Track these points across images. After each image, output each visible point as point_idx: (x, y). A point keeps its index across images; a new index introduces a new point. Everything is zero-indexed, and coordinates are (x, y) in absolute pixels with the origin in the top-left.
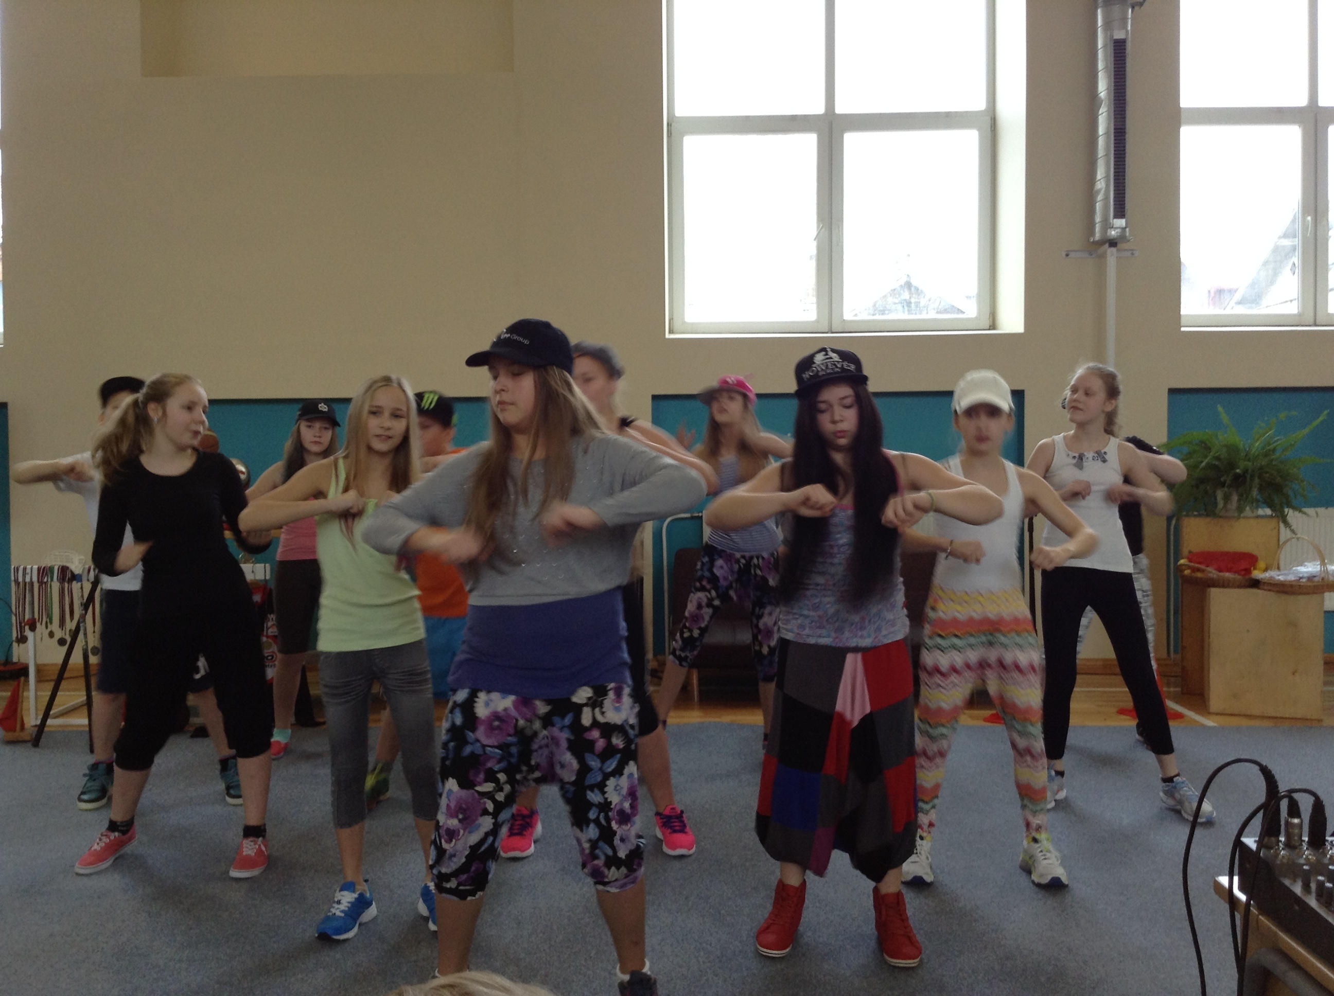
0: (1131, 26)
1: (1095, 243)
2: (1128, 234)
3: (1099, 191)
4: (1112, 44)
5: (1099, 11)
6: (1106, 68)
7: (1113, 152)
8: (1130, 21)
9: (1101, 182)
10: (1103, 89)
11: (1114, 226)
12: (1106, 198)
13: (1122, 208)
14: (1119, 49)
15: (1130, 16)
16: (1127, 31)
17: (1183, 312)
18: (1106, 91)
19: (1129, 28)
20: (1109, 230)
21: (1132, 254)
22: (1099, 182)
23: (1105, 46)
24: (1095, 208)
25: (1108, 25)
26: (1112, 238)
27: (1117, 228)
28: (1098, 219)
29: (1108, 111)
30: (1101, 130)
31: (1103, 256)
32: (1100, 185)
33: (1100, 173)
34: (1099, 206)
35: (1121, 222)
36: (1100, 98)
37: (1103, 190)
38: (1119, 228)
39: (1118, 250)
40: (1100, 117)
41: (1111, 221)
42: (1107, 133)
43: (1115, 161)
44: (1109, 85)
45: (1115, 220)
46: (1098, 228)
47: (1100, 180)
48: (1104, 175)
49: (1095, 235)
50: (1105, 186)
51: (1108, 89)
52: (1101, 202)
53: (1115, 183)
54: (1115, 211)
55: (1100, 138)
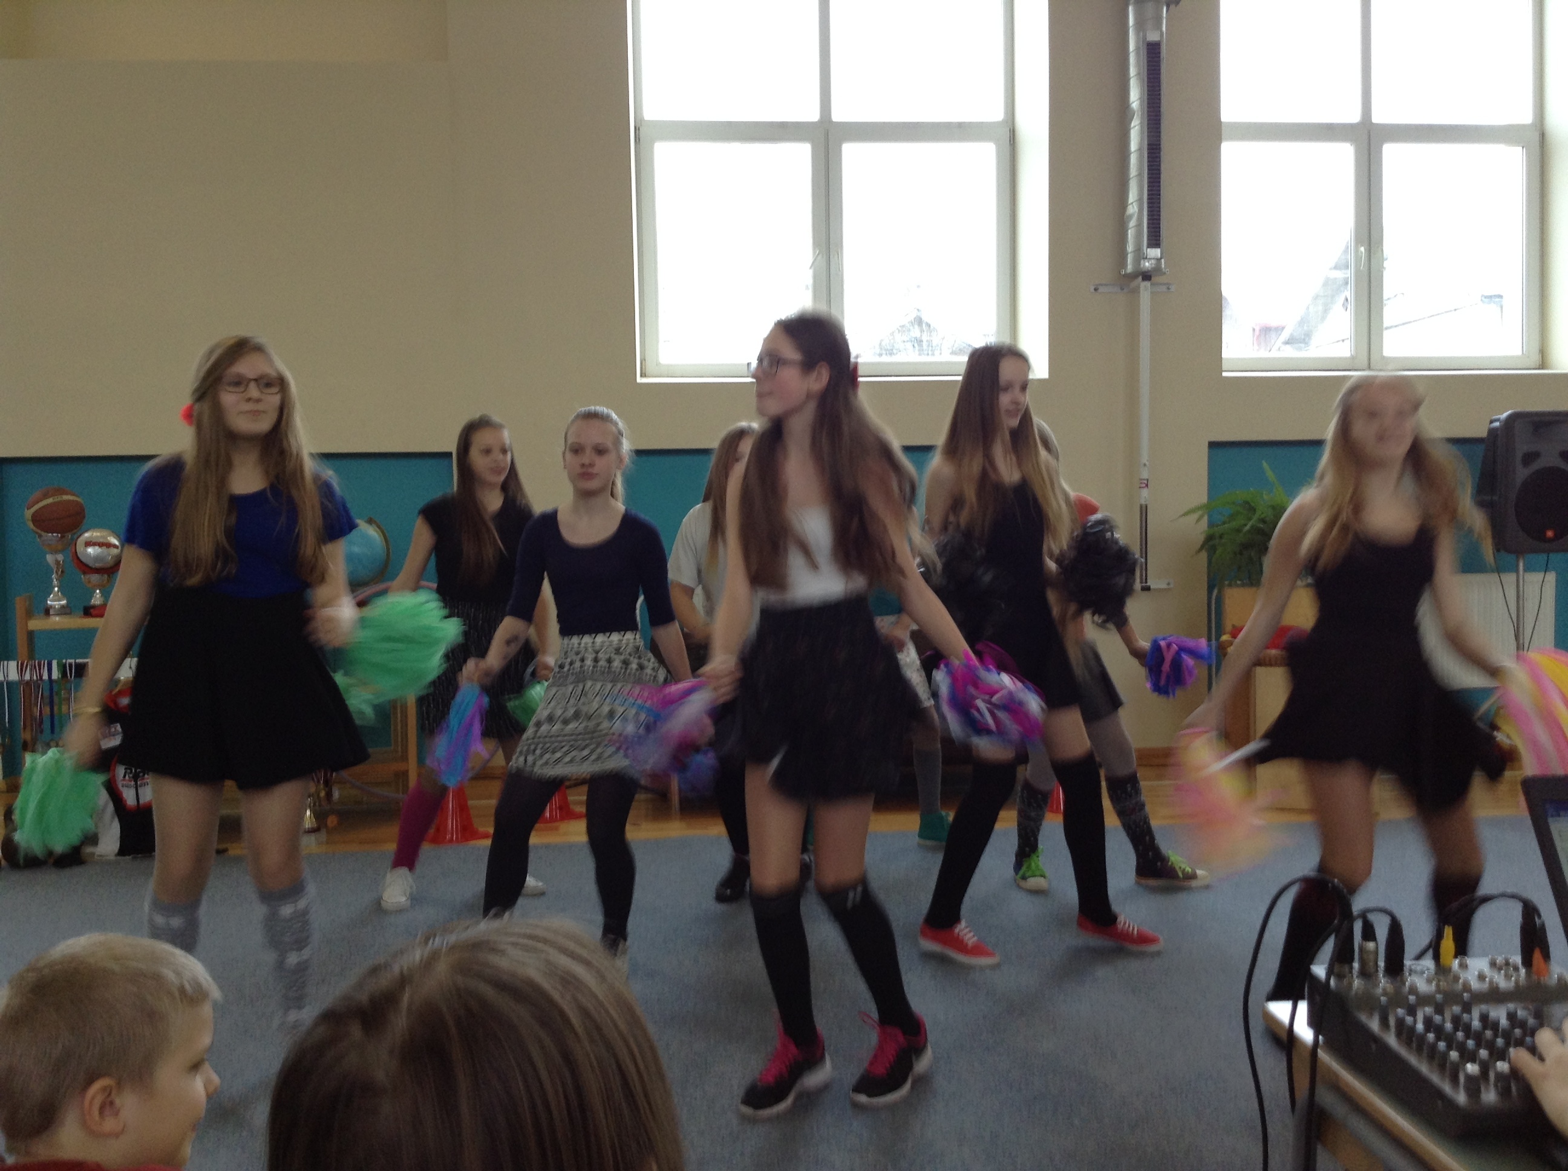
0: (1166, 30)
1: (1127, 276)
2: (1163, 266)
3: (1131, 217)
4: (1145, 46)
5: (1131, 9)
6: (1138, 74)
7: (1146, 173)
8: (1164, 21)
9: (1133, 207)
10: (1136, 99)
11: (1148, 257)
12: (1139, 225)
13: (1156, 236)
14: (1153, 52)
15: (1165, 16)
16: (1161, 31)
17: (1225, 354)
18: (1139, 101)
19: (1164, 29)
20: (1142, 261)
21: (1169, 289)
22: (1131, 206)
23: (1137, 49)
24: (1127, 234)
25: (1140, 25)
26: (1147, 270)
27: (1150, 259)
28: (1130, 248)
29: (1141, 124)
30: (1134, 145)
31: (1136, 291)
32: (1132, 209)
33: (1133, 196)
34: (1131, 233)
35: (1155, 253)
36: (1133, 108)
37: (1136, 216)
38: (1154, 259)
39: (1151, 284)
40: (1132, 131)
41: (1145, 251)
42: (1140, 150)
43: (1149, 182)
44: (1142, 94)
45: (1148, 250)
46: (1130, 259)
47: (1132, 203)
48: (1136, 198)
49: (1127, 266)
50: (1137, 211)
51: (1140, 99)
52: (1133, 229)
53: (1149, 207)
54: (1148, 240)
55: (1132, 155)
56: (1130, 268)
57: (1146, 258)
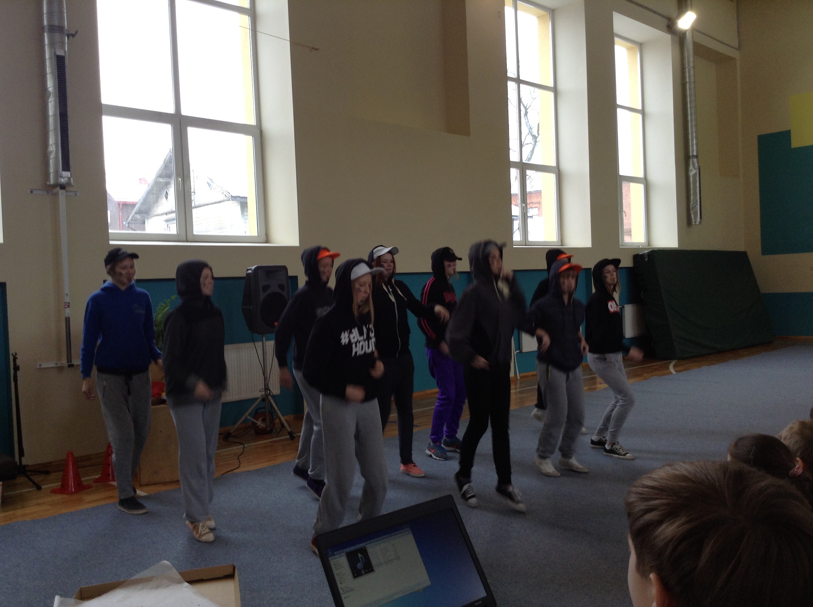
0: (68, 49)
1: (50, 186)
2: (72, 182)
3: (51, 152)
4: (55, 57)
5: (46, 34)
6: (52, 72)
7: (59, 128)
8: (67, 45)
10: (51, 86)
11: (63, 176)
12: (56, 157)
13: (67, 165)
14: (60, 62)
15: (66, 42)
16: (65, 50)
17: (110, 231)
19: (66, 50)
20: (59, 179)
21: (76, 194)
22: (51, 146)
23: (51, 58)
24: (50, 162)
25: (52, 45)
26: (62, 183)
27: (64, 177)
28: (52, 170)
29: (55, 100)
30: (51, 112)
31: (56, 194)
32: (52, 148)
33: (52, 141)
34: (51, 161)
35: (66, 174)
36: (49, 91)
37: (54, 152)
38: (66, 177)
39: (66, 191)
40: (49, 104)
41: (61, 172)
42: (55, 115)
43: (61, 134)
44: (54, 83)
45: (63, 172)
46: (52, 176)
47: (52, 145)
48: (54, 142)
49: (50, 179)
50: (54, 149)
51: (54, 86)
52: (53, 160)
53: (62, 148)
54: (63, 167)
55: (50, 118)
56: (52, 181)
57: (62, 177)
